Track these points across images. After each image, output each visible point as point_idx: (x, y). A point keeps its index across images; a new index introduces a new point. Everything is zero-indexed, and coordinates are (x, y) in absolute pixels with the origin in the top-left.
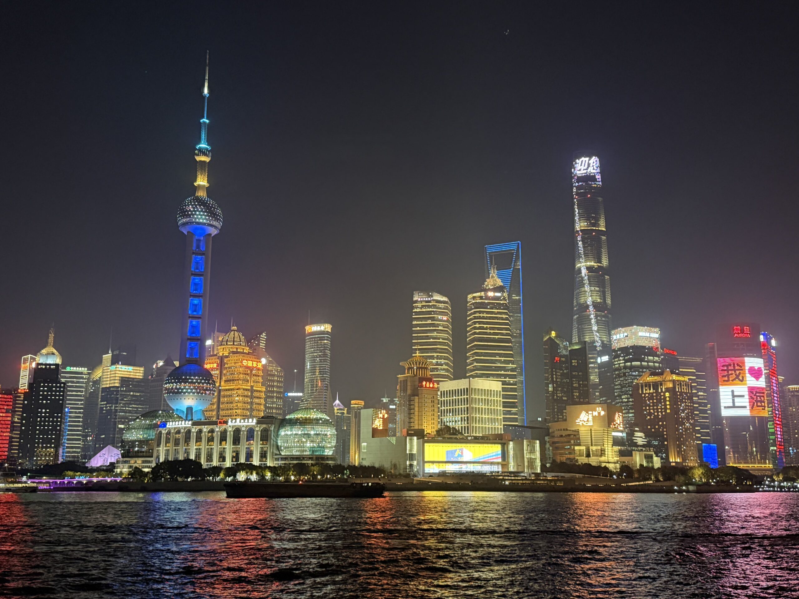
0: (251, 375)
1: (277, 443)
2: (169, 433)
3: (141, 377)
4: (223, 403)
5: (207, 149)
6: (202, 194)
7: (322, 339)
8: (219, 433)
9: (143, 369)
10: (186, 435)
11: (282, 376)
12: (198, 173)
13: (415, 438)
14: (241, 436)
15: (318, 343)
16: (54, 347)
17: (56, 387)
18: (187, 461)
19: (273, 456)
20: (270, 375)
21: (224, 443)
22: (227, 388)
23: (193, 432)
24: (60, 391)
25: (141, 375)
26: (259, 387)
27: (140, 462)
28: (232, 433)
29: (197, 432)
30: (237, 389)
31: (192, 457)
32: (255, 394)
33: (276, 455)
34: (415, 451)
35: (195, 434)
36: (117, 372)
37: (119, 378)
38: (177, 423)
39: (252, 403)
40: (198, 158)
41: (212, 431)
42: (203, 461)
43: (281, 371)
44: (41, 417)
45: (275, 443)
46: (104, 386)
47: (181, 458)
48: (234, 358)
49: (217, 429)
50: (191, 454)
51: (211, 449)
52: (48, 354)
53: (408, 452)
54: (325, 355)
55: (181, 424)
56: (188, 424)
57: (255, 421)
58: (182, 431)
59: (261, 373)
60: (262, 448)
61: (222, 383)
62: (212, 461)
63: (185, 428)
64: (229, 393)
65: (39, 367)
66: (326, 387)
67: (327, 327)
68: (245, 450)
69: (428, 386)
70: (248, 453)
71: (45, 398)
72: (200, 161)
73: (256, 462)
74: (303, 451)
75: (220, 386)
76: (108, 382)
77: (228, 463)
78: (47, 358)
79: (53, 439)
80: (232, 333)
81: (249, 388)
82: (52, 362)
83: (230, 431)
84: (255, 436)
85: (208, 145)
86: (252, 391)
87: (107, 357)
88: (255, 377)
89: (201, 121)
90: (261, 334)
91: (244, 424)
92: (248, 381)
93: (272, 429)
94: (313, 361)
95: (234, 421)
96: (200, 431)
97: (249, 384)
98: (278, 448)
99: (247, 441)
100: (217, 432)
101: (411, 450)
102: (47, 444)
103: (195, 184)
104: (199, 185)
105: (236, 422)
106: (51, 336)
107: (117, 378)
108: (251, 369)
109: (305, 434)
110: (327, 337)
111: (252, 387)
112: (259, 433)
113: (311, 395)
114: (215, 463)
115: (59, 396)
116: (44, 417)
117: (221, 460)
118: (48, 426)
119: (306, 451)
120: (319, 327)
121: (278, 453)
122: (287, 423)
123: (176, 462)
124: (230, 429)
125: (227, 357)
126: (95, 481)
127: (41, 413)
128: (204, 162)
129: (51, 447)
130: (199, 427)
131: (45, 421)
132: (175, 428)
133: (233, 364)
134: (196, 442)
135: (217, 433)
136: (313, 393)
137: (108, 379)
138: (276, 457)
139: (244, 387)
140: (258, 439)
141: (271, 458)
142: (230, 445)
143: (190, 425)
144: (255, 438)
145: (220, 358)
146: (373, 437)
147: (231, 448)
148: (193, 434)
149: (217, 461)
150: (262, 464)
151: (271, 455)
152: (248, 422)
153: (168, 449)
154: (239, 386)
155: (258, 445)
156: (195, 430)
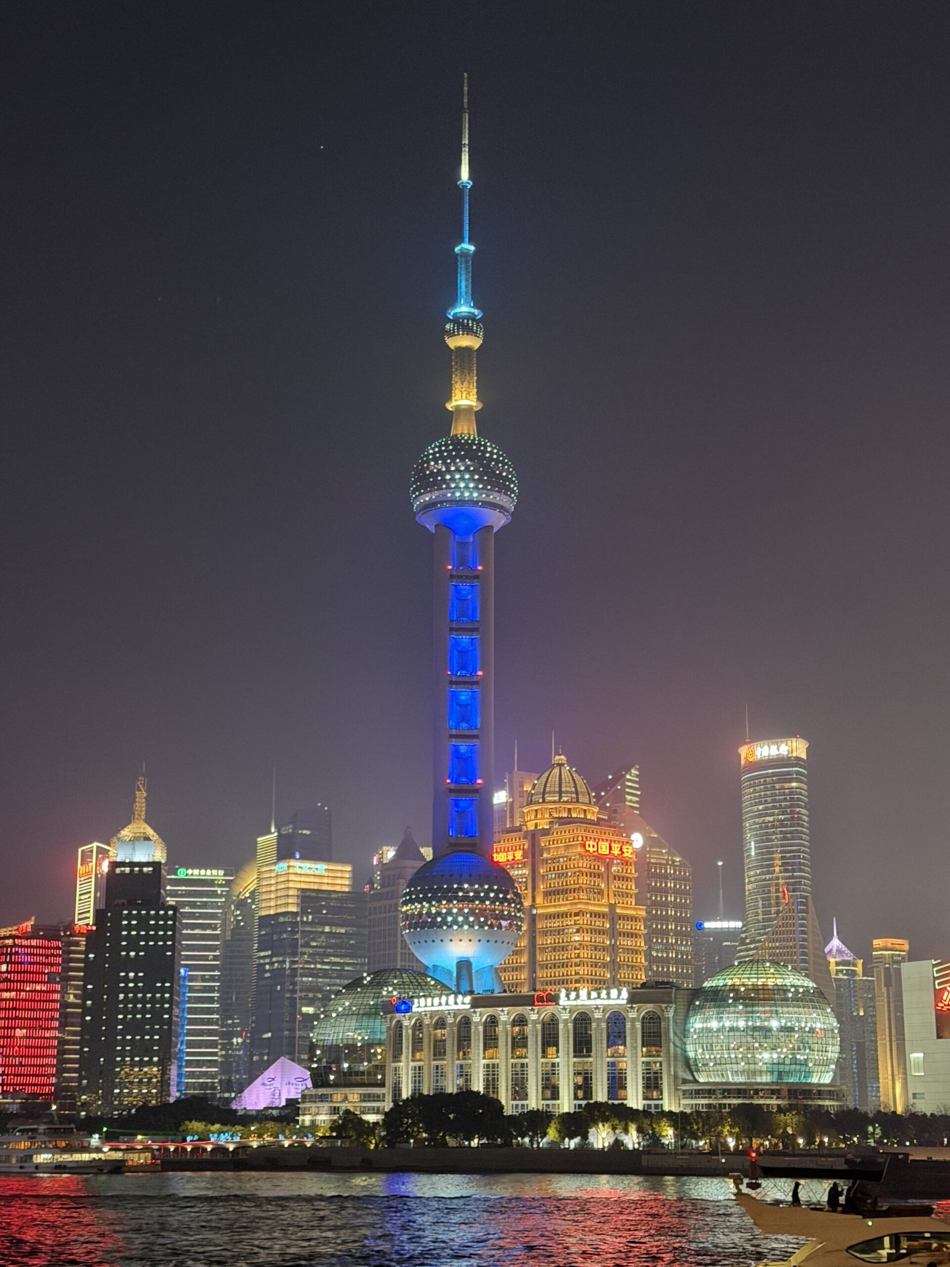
0: (609, 877)
1: (685, 1051)
2: (418, 1027)
3: (347, 889)
4: (543, 950)
5: (472, 317)
6: (465, 429)
7: (785, 778)
8: (539, 1027)
9: (349, 868)
10: (459, 1031)
11: (685, 879)
12: (455, 378)
14: (593, 1033)
15: (774, 788)
16: (146, 821)
17: (157, 917)
18: (466, 1095)
19: (676, 1085)
20: (656, 876)
21: (551, 1050)
22: (552, 910)
23: (477, 1024)
24: (165, 928)
25: (347, 882)
26: (630, 908)
27: (356, 1097)
28: (571, 1026)
29: (485, 1024)
30: (576, 914)
31: (478, 1086)
32: (621, 926)
33: (685, 1081)
35: (481, 1028)
36: (292, 878)
37: (295, 892)
38: (436, 1000)
39: (613, 949)
40: (453, 343)
41: (521, 1021)
42: (504, 1096)
43: (682, 864)
44: (126, 990)
45: (679, 1051)
46: (264, 913)
47: (451, 1087)
48: (564, 834)
49: (534, 1017)
50: (474, 1078)
51: (522, 1065)
52: (135, 840)
54: (795, 820)
55: (447, 1004)
56: (463, 1003)
57: (625, 994)
58: (450, 1020)
59: (632, 871)
60: (648, 1063)
61: (539, 900)
62: (525, 1097)
63: (456, 1013)
64: (556, 924)
65: (118, 871)
66: (802, 904)
67: (795, 747)
68: (605, 1068)
70: (613, 1078)
71: (133, 944)
72: (459, 349)
73: (634, 1099)
74: (754, 1073)
75: (533, 906)
76: (272, 903)
77: (566, 1104)
78: (134, 849)
79: (157, 1042)
80: (556, 771)
81: (606, 910)
82: (144, 859)
83: (566, 1021)
84: (628, 1032)
85: (476, 306)
86: (613, 917)
87: (268, 841)
88: (617, 883)
89: (457, 249)
90: (628, 771)
91: (599, 1002)
92: (601, 892)
93: (671, 1014)
94: (764, 839)
95: (573, 995)
96: (493, 1022)
97: (605, 901)
98: (690, 1065)
99: (608, 1047)
100: (535, 1022)
102: (142, 1056)
103: (450, 406)
104: (458, 409)
105: (577, 997)
106: (141, 796)
107: (291, 893)
108: (606, 860)
109: (754, 1029)
110: (798, 773)
111: (612, 907)
112: (638, 1025)
113: (765, 927)
114: (534, 1102)
115: (165, 938)
116: (136, 990)
117: (548, 1093)
118: (143, 1011)
119: (761, 1072)
120: (774, 748)
121: (691, 1078)
122: (707, 1000)
123: (441, 1098)
124: (565, 1016)
125: (545, 832)
126: (255, 1146)
127: (127, 980)
128: (468, 350)
129: (150, 1063)
130: (490, 1011)
131: (135, 1001)
132: (432, 1014)
133: (562, 852)
134: (485, 1049)
135: (534, 1027)
136: (770, 920)
137: (273, 896)
138: (684, 1088)
139: (591, 908)
140: (636, 1042)
141: (673, 1091)
142: (568, 1057)
143: (468, 1006)
144: (628, 1039)
145: (529, 837)
146: (939, 1037)
147: (571, 1063)
148: (476, 1027)
149: (537, 1096)
150: (651, 1105)
151: (672, 1084)
152: (609, 998)
153: (419, 1067)
154: (579, 906)
155: (637, 1057)
156: (481, 1019)
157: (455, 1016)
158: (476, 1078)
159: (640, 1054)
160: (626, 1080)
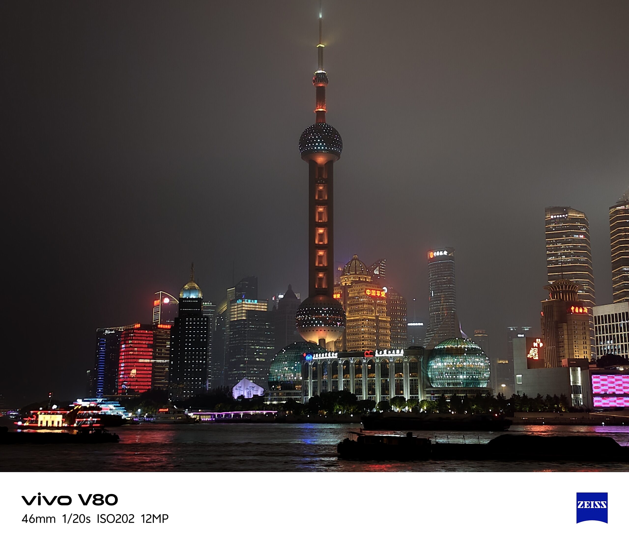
0: (376, 305)
1: (428, 375)
2: (315, 365)
3: (266, 310)
5: (325, 75)
7: (445, 264)
10: (333, 367)
11: (404, 306)
13: (579, 369)
14: (389, 368)
15: (441, 269)
17: (200, 321)
18: (336, 392)
19: (423, 388)
20: (393, 305)
21: (372, 375)
22: (352, 318)
23: (340, 364)
24: (203, 325)
25: (266, 307)
26: (384, 317)
32: (381, 324)
33: (427, 387)
34: (579, 383)
35: (342, 366)
36: (244, 305)
37: (245, 311)
38: (323, 355)
39: (378, 334)
41: (360, 363)
43: (403, 300)
44: (188, 350)
45: (425, 375)
46: (232, 320)
47: (329, 390)
48: (357, 287)
49: (364, 361)
50: (339, 386)
51: (360, 381)
52: (190, 289)
53: (571, 384)
54: (450, 282)
55: (327, 356)
57: (402, 352)
58: (329, 363)
59: (384, 302)
60: (412, 380)
61: (347, 314)
62: (361, 394)
63: (332, 360)
64: (355, 324)
65: (183, 301)
66: (453, 316)
68: (394, 382)
69: (577, 311)
73: (407, 395)
74: (456, 384)
76: (236, 316)
77: (378, 397)
78: (190, 293)
79: (201, 372)
80: (354, 261)
81: (375, 318)
82: (194, 297)
83: (378, 363)
84: (404, 367)
85: (326, 70)
86: (377, 320)
87: (231, 291)
88: (379, 307)
91: (391, 355)
92: (372, 311)
93: (422, 360)
94: (437, 289)
95: (381, 352)
96: (347, 363)
97: (374, 314)
98: (430, 380)
99: (395, 373)
101: (575, 382)
102: (195, 377)
105: (383, 353)
107: (243, 311)
108: (375, 298)
110: (451, 263)
111: (377, 317)
112: (408, 365)
114: (364, 397)
115: (203, 329)
117: (371, 392)
119: (460, 384)
120: (441, 252)
121: (430, 385)
122: (436, 354)
123: (325, 394)
125: (350, 287)
130: (346, 359)
131: (191, 355)
132: (321, 360)
133: (356, 294)
134: (344, 374)
135: (365, 365)
136: (439, 322)
137: (236, 313)
138: (427, 390)
139: (369, 317)
140: (407, 371)
141: (422, 391)
142: (379, 377)
143: (336, 357)
144: (404, 370)
145: (343, 288)
146: (528, 368)
147: (380, 380)
148: (340, 366)
149: (366, 393)
150: (413, 397)
151: (422, 388)
152: (396, 353)
153: (316, 382)
154: (364, 317)
155: (407, 377)
156: (342, 362)
157: (331, 361)
158: (340, 386)
159: (409, 376)
160: (403, 386)
